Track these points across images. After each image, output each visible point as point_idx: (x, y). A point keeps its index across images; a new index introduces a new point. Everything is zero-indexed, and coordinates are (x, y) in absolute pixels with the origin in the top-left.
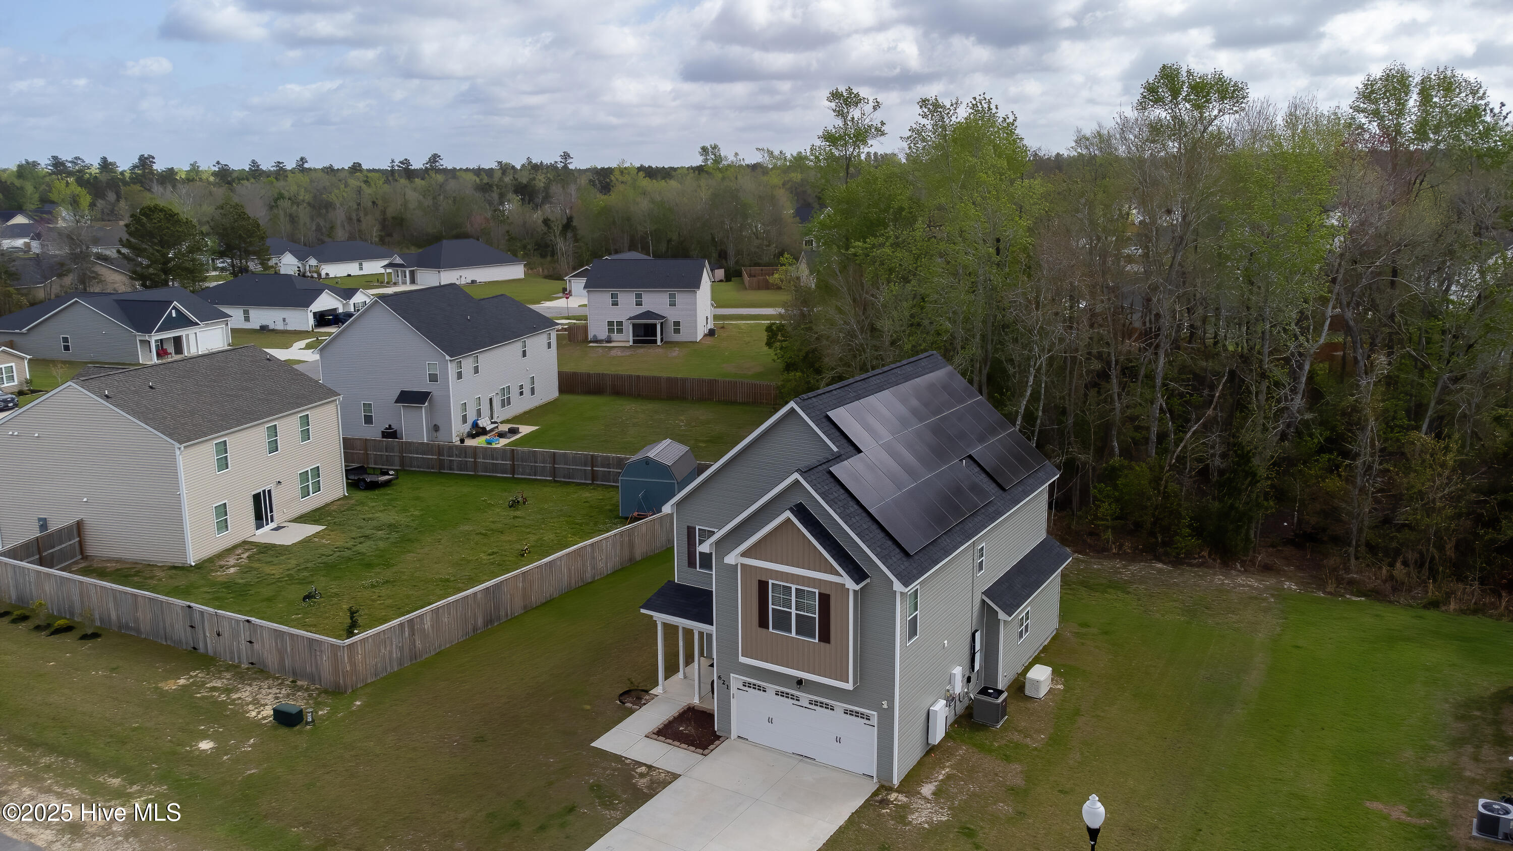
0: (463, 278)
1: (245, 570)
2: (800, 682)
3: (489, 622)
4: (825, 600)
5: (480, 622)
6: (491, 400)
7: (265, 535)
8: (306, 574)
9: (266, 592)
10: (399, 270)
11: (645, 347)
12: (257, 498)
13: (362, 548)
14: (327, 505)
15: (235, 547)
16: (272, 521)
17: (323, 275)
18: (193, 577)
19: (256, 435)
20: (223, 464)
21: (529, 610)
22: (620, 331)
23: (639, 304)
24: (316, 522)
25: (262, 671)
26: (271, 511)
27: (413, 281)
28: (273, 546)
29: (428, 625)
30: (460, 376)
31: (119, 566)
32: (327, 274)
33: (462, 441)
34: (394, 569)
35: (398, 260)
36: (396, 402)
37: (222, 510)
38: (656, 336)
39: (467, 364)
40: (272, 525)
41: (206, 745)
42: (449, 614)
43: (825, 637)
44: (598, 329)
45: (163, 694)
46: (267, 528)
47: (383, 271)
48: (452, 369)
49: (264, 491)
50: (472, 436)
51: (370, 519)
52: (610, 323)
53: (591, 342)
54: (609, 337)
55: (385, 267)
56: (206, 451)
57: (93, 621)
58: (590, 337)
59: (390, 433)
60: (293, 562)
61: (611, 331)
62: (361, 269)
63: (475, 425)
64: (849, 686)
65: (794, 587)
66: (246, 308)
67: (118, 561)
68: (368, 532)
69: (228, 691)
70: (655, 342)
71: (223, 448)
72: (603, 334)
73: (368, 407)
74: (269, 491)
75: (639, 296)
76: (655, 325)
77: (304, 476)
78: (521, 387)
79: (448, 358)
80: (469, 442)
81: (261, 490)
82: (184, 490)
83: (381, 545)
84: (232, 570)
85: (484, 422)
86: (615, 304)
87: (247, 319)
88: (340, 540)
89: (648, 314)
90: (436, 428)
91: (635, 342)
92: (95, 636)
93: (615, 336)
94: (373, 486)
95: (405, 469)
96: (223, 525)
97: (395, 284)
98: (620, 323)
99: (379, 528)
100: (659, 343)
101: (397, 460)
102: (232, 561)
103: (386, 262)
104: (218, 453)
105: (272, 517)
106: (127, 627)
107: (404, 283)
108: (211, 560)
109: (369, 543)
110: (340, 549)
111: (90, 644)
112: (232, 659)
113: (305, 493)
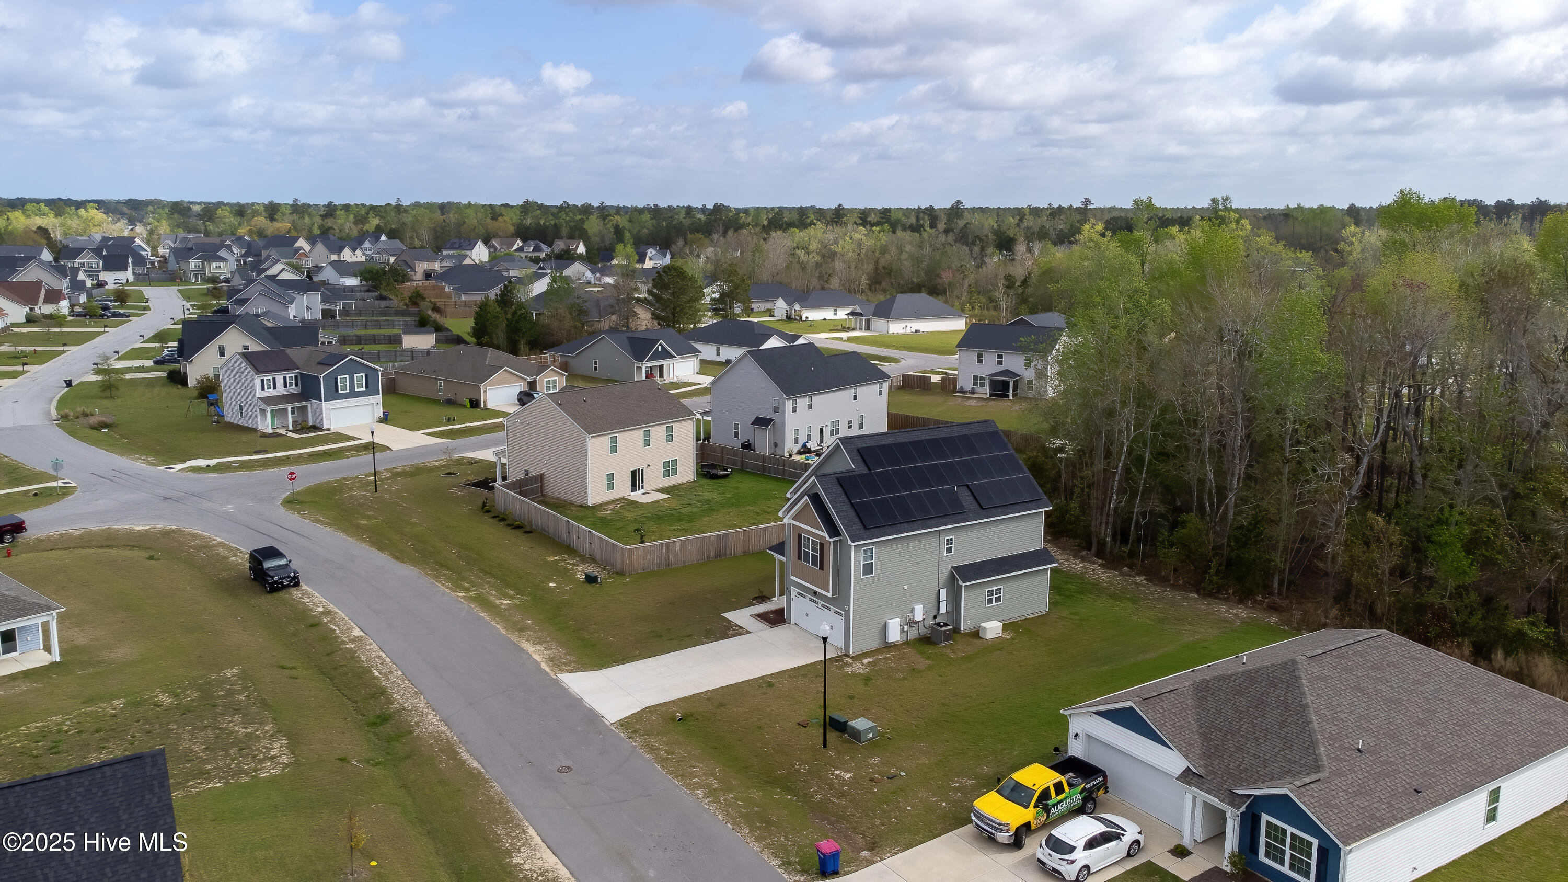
0: (908, 328)
1: (615, 512)
2: (815, 593)
3: (719, 555)
4: (822, 545)
5: (712, 554)
6: (821, 430)
7: (637, 496)
8: (644, 519)
9: (619, 525)
10: (859, 318)
11: (997, 400)
12: (633, 473)
13: (683, 511)
14: (681, 484)
15: (617, 500)
16: (643, 488)
17: (804, 319)
18: (589, 512)
19: (637, 435)
20: (614, 449)
21: (746, 553)
22: (983, 385)
23: (1000, 363)
24: (668, 493)
25: (594, 560)
26: (642, 482)
27: (868, 328)
28: (637, 502)
29: (678, 548)
30: (794, 410)
31: (556, 501)
32: (807, 318)
33: (791, 456)
34: (692, 524)
35: (858, 310)
36: (752, 424)
37: (611, 477)
38: (1008, 391)
39: (802, 402)
40: (642, 491)
41: (552, 585)
42: (692, 545)
43: (822, 568)
44: (965, 382)
45: (546, 562)
46: (638, 492)
47: (846, 317)
48: (789, 405)
49: (639, 469)
50: (799, 453)
51: (699, 495)
52: (975, 378)
53: (958, 392)
54: (973, 388)
55: (848, 314)
56: (604, 442)
57: (532, 525)
58: (958, 387)
59: (747, 446)
60: (641, 512)
61: (975, 384)
62: (835, 314)
63: (804, 446)
64: (830, 595)
65: (811, 538)
66: (719, 345)
67: (557, 499)
68: (692, 502)
69: (574, 565)
70: (1007, 396)
71: (614, 440)
72: (968, 386)
73: (736, 426)
74: (642, 470)
75: (1000, 357)
76: (1008, 382)
77: (666, 464)
78: (850, 422)
79: (785, 396)
80: (796, 458)
81: (637, 469)
82: (589, 462)
83: (695, 510)
84: (609, 512)
85: (813, 445)
86: (980, 361)
87: (718, 354)
88: (674, 504)
89: (1007, 373)
90: (776, 445)
91: (991, 395)
92: (530, 532)
93: (978, 388)
94: (715, 477)
95: (744, 470)
96: (611, 486)
97: (853, 329)
98: (982, 379)
99: (699, 501)
100: (1011, 398)
101: (739, 463)
102: (611, 507)
103: (848, 310)
104: (611, 442)
105: (643, 486)
106: (545, 530)
107: (861, 329)
108: (600, 505)
109: (689, 508)
110: (671, 509)
111: (526, 535)
112: (583, 552)
113: (666, 474)
